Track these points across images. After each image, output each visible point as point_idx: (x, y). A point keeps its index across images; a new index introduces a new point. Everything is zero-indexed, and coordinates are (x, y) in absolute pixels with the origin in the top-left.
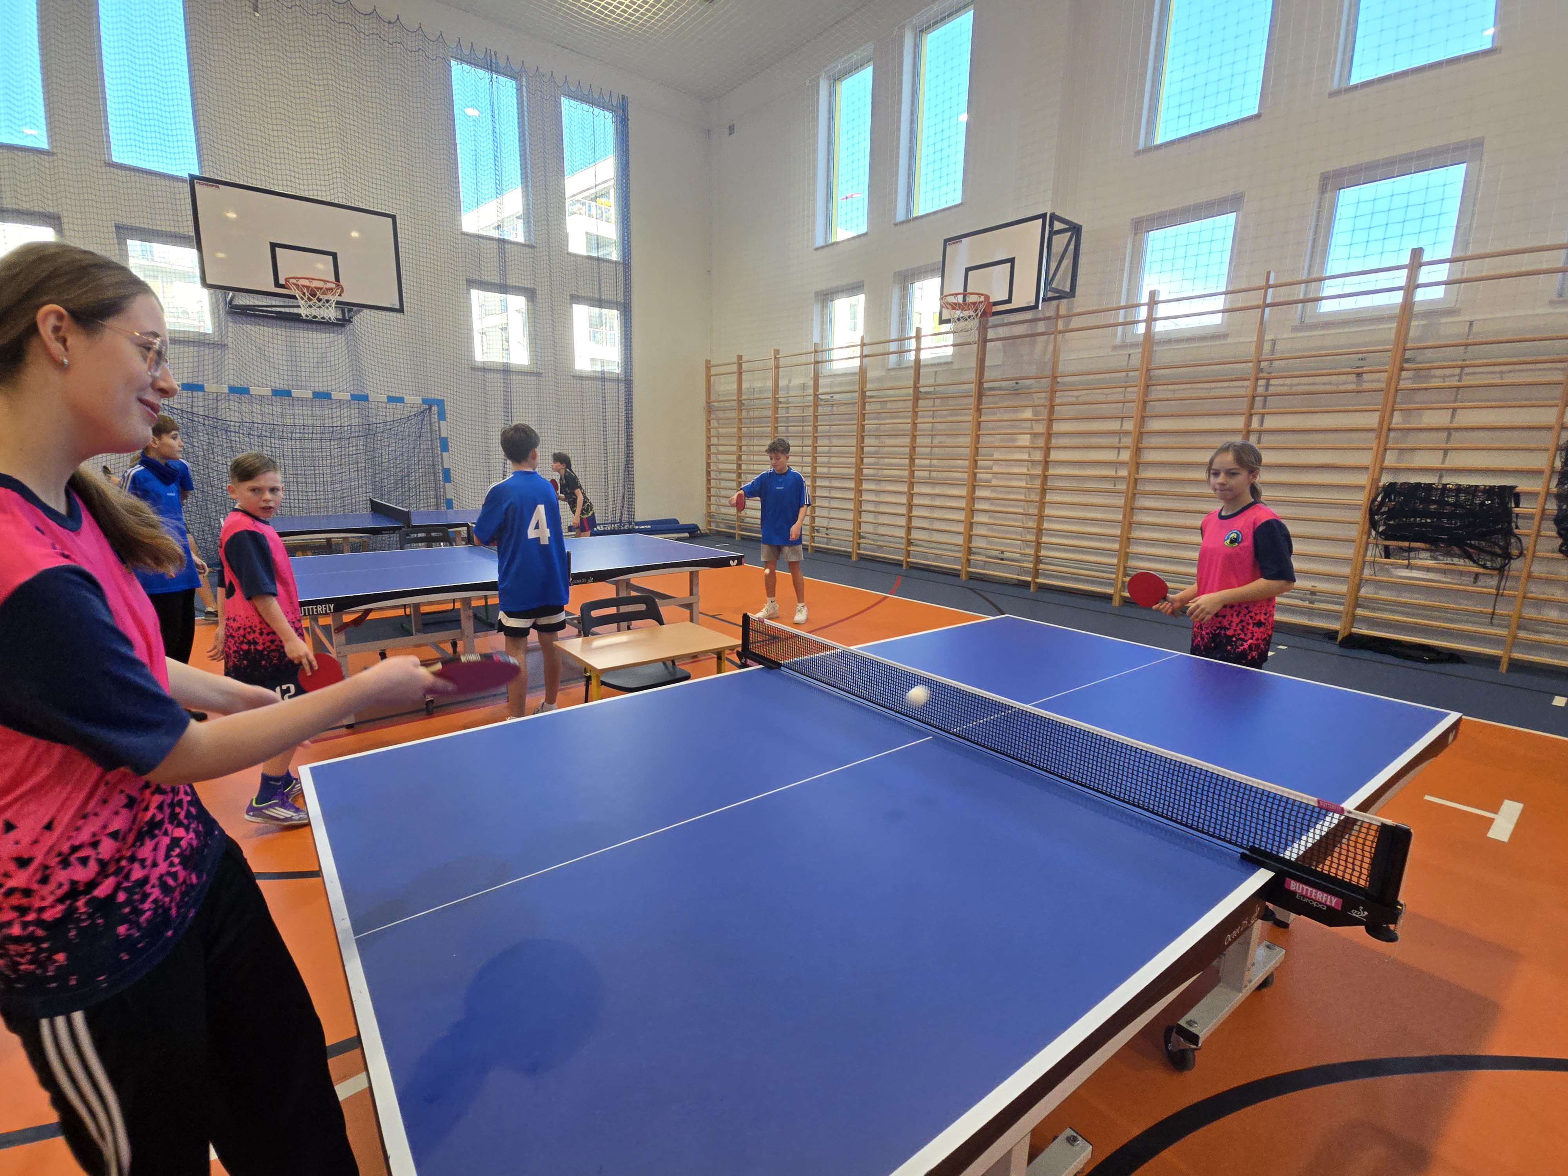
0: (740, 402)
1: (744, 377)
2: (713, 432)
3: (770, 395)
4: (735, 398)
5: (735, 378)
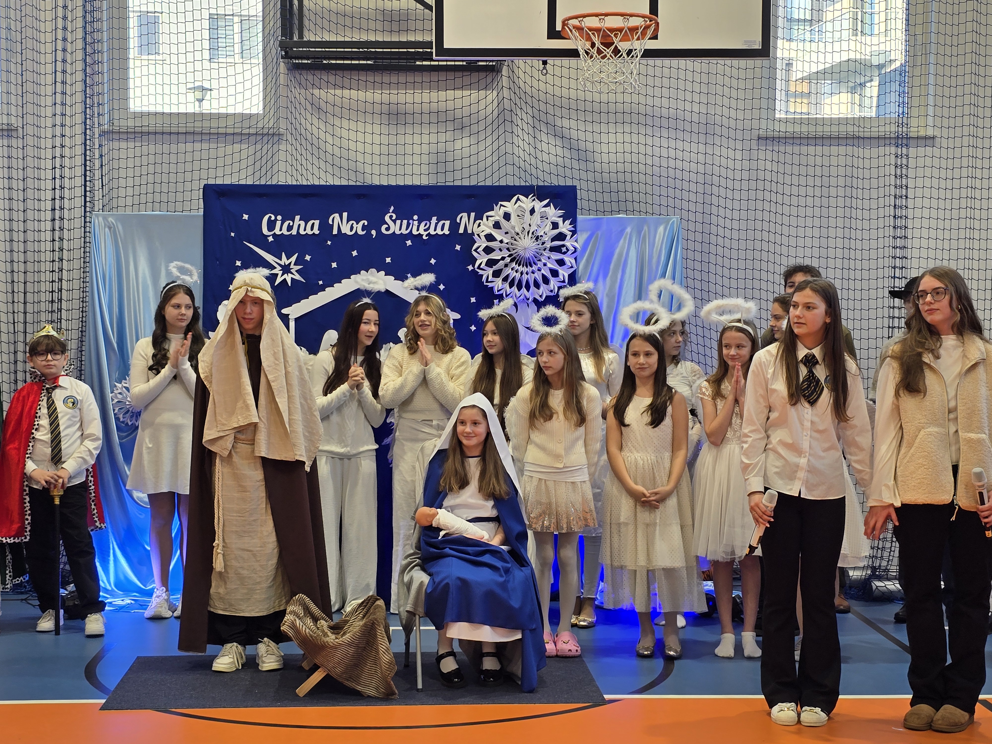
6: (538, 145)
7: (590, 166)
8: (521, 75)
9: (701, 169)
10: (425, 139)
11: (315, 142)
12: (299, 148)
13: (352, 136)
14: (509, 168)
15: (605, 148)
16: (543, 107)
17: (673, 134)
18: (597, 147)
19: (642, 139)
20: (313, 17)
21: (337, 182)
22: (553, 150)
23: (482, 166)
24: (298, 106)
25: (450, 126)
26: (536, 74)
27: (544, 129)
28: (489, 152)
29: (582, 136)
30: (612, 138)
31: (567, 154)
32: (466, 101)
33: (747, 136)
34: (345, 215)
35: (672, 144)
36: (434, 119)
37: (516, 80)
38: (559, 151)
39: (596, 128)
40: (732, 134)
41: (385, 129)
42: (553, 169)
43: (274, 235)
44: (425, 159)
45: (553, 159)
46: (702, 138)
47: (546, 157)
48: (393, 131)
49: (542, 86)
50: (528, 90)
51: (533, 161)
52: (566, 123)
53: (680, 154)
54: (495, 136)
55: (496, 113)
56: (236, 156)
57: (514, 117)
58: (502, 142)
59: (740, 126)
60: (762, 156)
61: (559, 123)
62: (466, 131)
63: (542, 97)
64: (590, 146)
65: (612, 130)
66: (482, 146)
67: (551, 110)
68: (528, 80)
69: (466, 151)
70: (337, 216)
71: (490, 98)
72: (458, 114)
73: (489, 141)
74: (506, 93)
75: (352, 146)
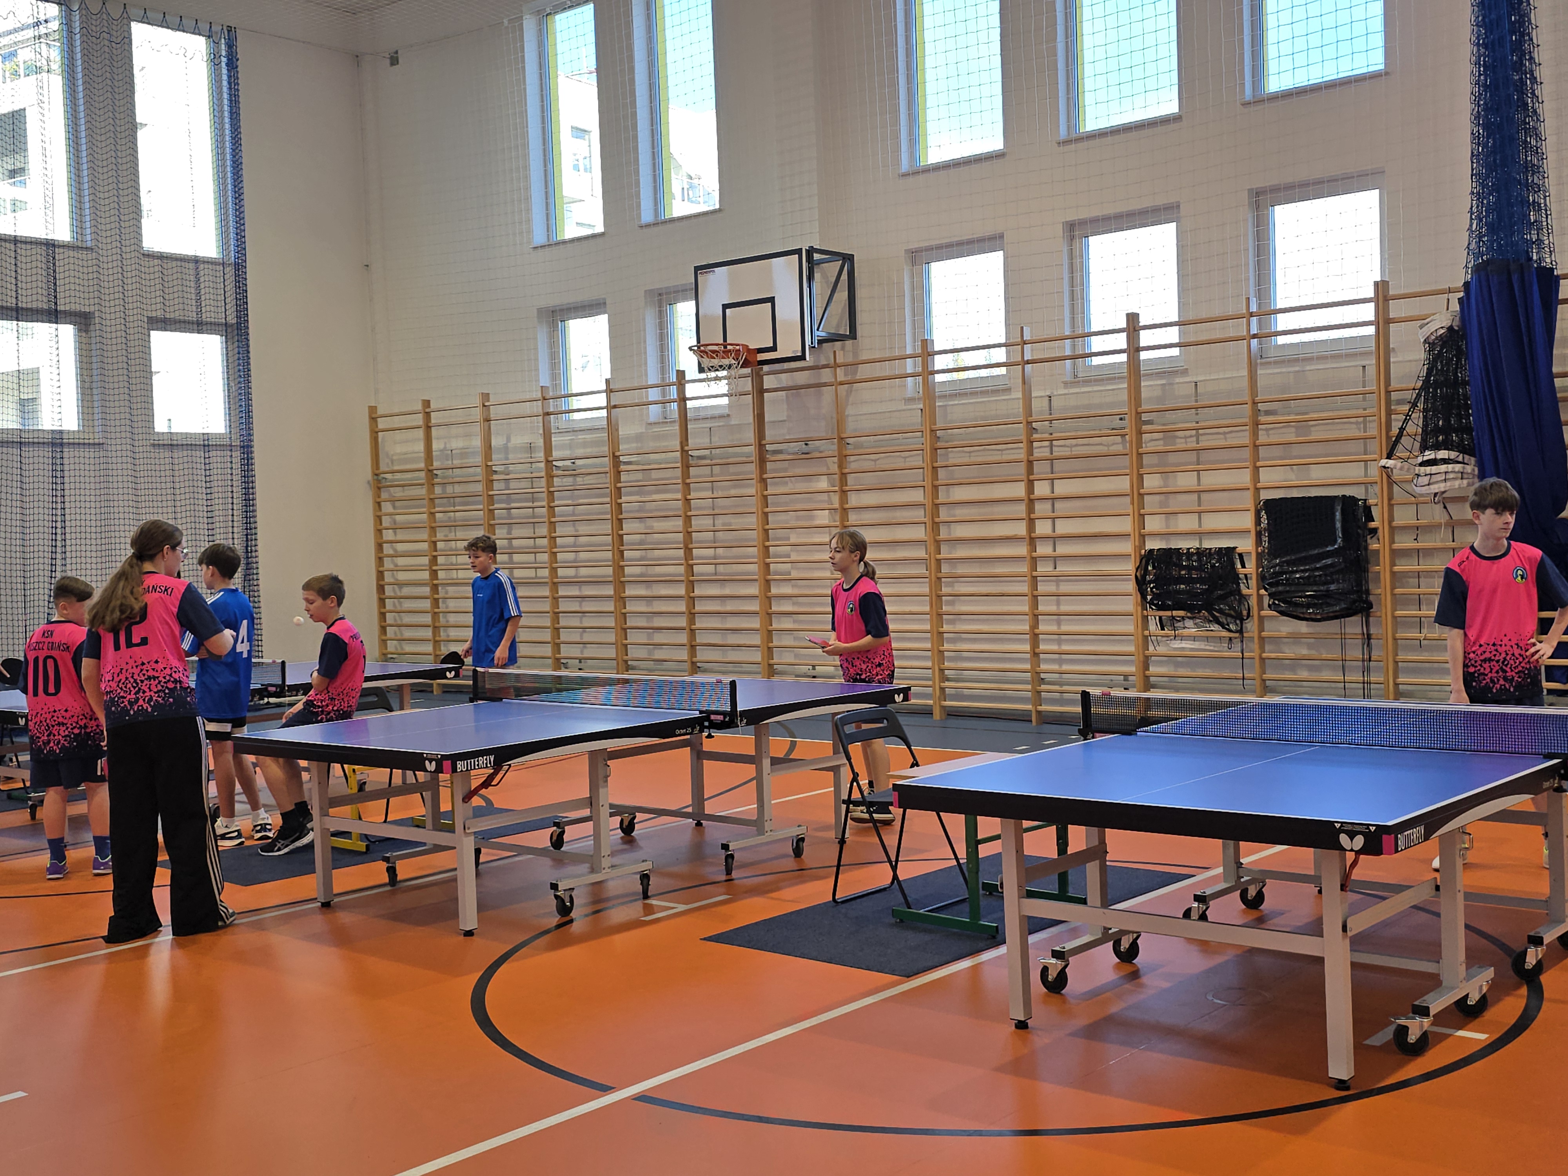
0: (430, 473)
1: (434, 432)
2: (386, 521)
3: (478, 460)
4: (422, 465)
5: (420, 433)
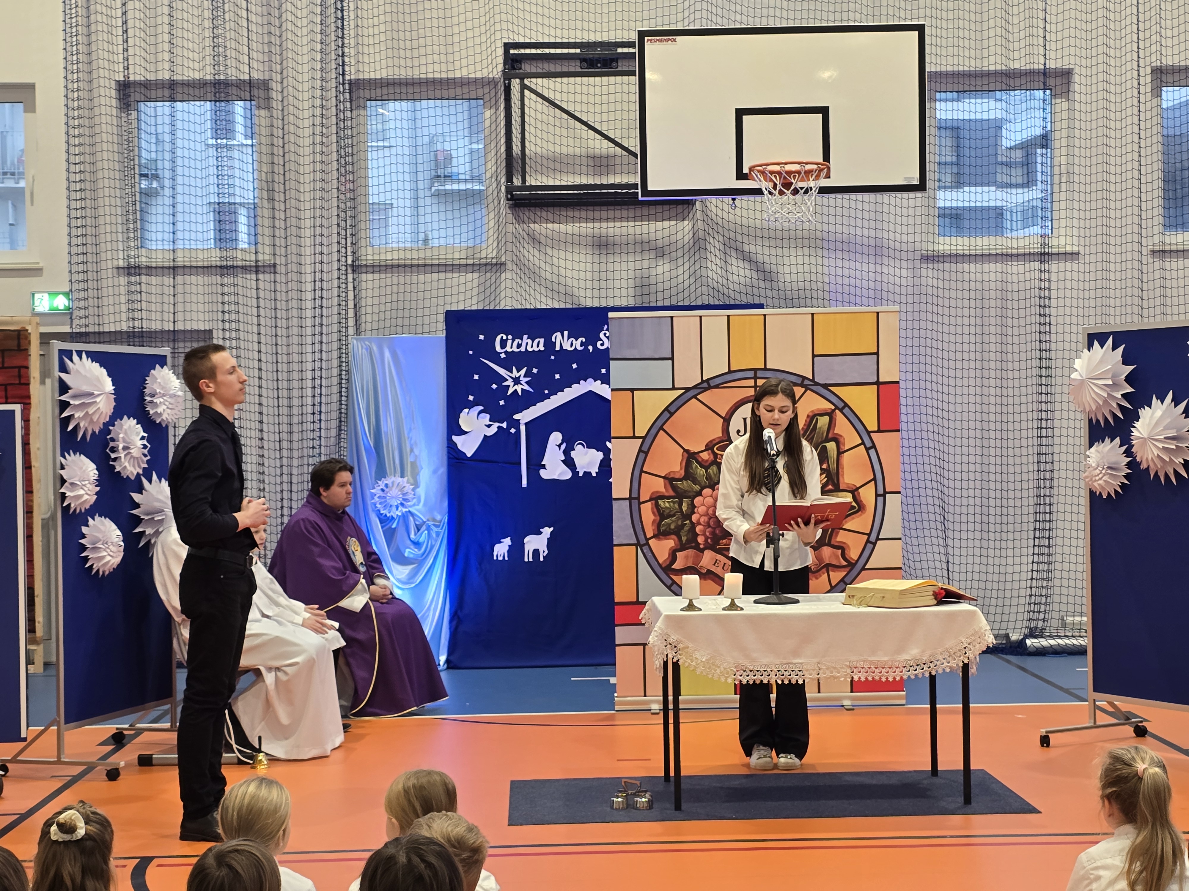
6: (729, 268)
7: (775, 284)
8: (714, 209)
9: (872, 285)
10: (631, 265)
11: (537, 271)
12: (523, 277)
13: (569, 265)
14: (705, 289)
15: (787, 270)
16: (732, 235)
17: (846, 256)
18: (780, 269)
19: (819, 260)
20: (533, 165)
21: (557, 306)
22: (742, 272)
23: (681, 287)
24: (521, 241)
25: (653, 254)
26: (726, 207)
27: (734, 254)
28: (686, 276)
29: (767, 259)
30: (793, 260)
31: (755, 275)
32: (666, 232)
33: (911, 256)
34: (566, 333)
35: (846, 264)
36: (638, 248)
37: (709, 213)
38: (748, 273)
39: (779, 252)
40: (898, 254)
41: (596, 259)
42: (743, 290)
43: (506, 352)
44: (631, 283)
45: (742, 280)
46: (872, 258)
47: (736, 278)
48: (604, 259)
49: (731, 217)
50: (720, 222)
51: (725, 281)
52: (753, 248)
53: (852, 273)
54: (692, 261)
55: (691, 242)
56: (469, 285)
57: (708, 244)
58: (698, 267)
59: (904, 248)
60: (924, 272)
61: (746, 248)
62: (666, 259)
63: (732, 226)
64: (774, 268)
65: (793, 253)
66: (680, 270)
67: (739, 238)
68: (720, 213)
69: (667, 276)
70: (558, 334)
71: (686, 230)
72: (660, 243)
73: (686, 266)
74: (700, 224)
75: (569, 273)
